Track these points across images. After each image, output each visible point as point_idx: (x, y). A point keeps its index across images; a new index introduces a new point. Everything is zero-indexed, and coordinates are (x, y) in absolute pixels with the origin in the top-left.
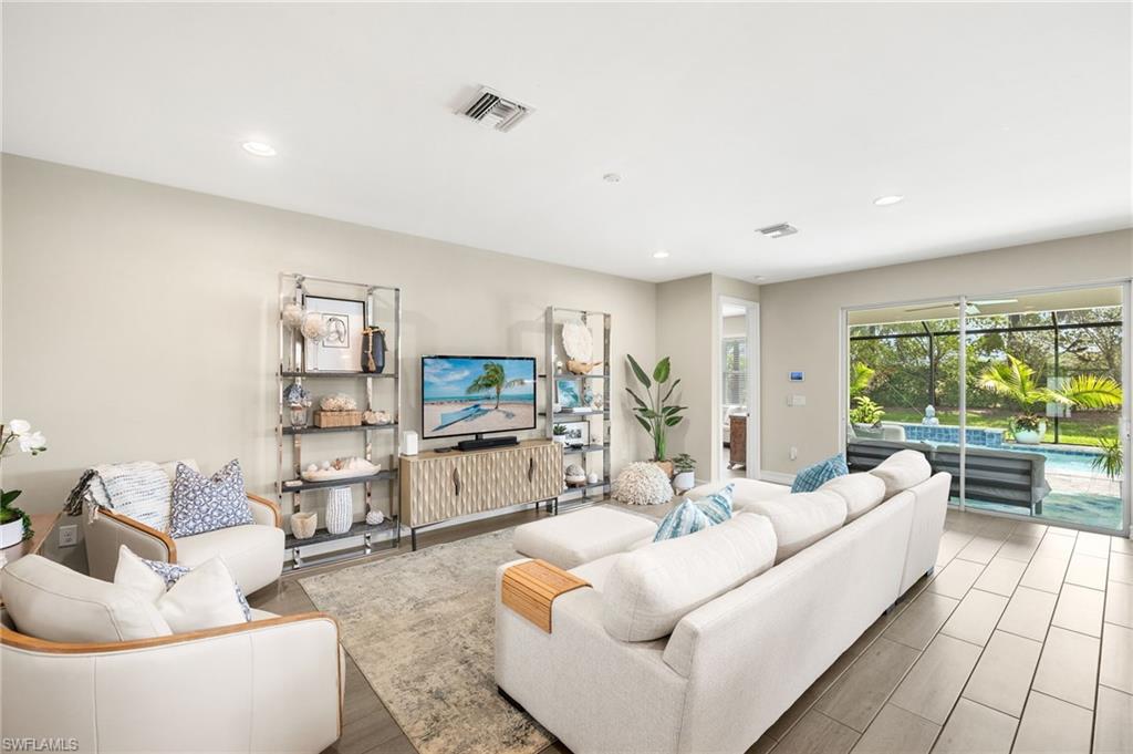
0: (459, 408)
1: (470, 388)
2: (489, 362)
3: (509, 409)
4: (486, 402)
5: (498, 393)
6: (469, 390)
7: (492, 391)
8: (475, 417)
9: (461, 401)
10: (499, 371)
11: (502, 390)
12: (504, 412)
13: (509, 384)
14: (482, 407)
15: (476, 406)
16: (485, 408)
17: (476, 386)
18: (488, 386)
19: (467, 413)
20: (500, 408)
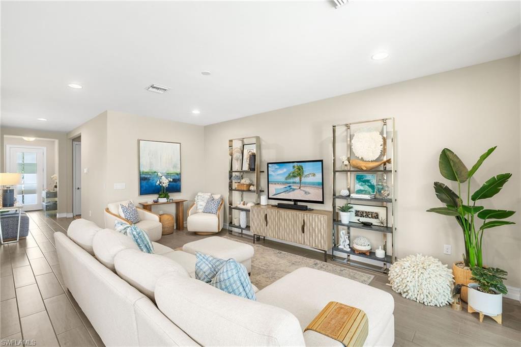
0: (282, 187)
1: (287, 177)
2: (295, 164)
3: (307, 189)
4: (294, 185)
5: (300, 180)
6: (287, 178)
7: (297, 179)
8: (290, 191)
9: (283, 183)
10: (300, 169)
11: (303, 179)
12: (304, 191)
13: (306, 176)
14: (292, 187)
15: (290, 186)
16: (295, 188)
17: (289, 177)
18: (294, 176)
19: (285, 189)
20: (301, 188)
